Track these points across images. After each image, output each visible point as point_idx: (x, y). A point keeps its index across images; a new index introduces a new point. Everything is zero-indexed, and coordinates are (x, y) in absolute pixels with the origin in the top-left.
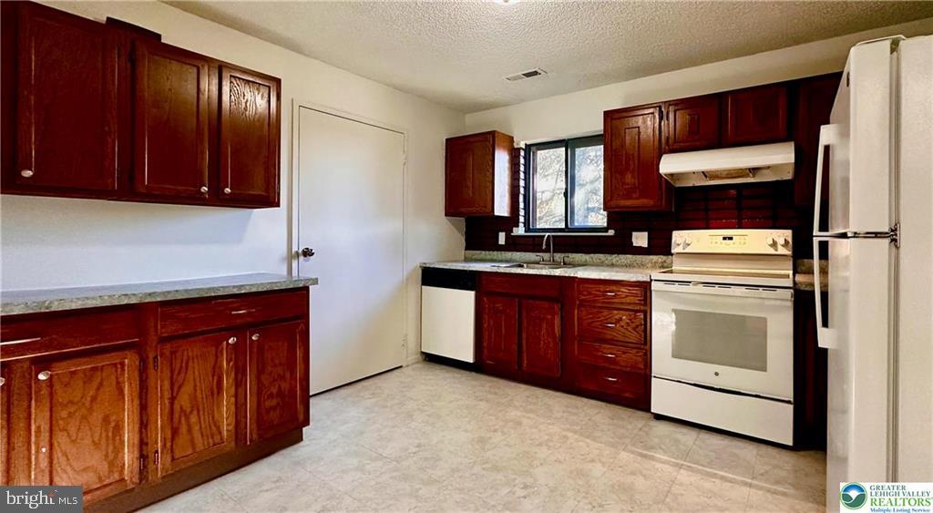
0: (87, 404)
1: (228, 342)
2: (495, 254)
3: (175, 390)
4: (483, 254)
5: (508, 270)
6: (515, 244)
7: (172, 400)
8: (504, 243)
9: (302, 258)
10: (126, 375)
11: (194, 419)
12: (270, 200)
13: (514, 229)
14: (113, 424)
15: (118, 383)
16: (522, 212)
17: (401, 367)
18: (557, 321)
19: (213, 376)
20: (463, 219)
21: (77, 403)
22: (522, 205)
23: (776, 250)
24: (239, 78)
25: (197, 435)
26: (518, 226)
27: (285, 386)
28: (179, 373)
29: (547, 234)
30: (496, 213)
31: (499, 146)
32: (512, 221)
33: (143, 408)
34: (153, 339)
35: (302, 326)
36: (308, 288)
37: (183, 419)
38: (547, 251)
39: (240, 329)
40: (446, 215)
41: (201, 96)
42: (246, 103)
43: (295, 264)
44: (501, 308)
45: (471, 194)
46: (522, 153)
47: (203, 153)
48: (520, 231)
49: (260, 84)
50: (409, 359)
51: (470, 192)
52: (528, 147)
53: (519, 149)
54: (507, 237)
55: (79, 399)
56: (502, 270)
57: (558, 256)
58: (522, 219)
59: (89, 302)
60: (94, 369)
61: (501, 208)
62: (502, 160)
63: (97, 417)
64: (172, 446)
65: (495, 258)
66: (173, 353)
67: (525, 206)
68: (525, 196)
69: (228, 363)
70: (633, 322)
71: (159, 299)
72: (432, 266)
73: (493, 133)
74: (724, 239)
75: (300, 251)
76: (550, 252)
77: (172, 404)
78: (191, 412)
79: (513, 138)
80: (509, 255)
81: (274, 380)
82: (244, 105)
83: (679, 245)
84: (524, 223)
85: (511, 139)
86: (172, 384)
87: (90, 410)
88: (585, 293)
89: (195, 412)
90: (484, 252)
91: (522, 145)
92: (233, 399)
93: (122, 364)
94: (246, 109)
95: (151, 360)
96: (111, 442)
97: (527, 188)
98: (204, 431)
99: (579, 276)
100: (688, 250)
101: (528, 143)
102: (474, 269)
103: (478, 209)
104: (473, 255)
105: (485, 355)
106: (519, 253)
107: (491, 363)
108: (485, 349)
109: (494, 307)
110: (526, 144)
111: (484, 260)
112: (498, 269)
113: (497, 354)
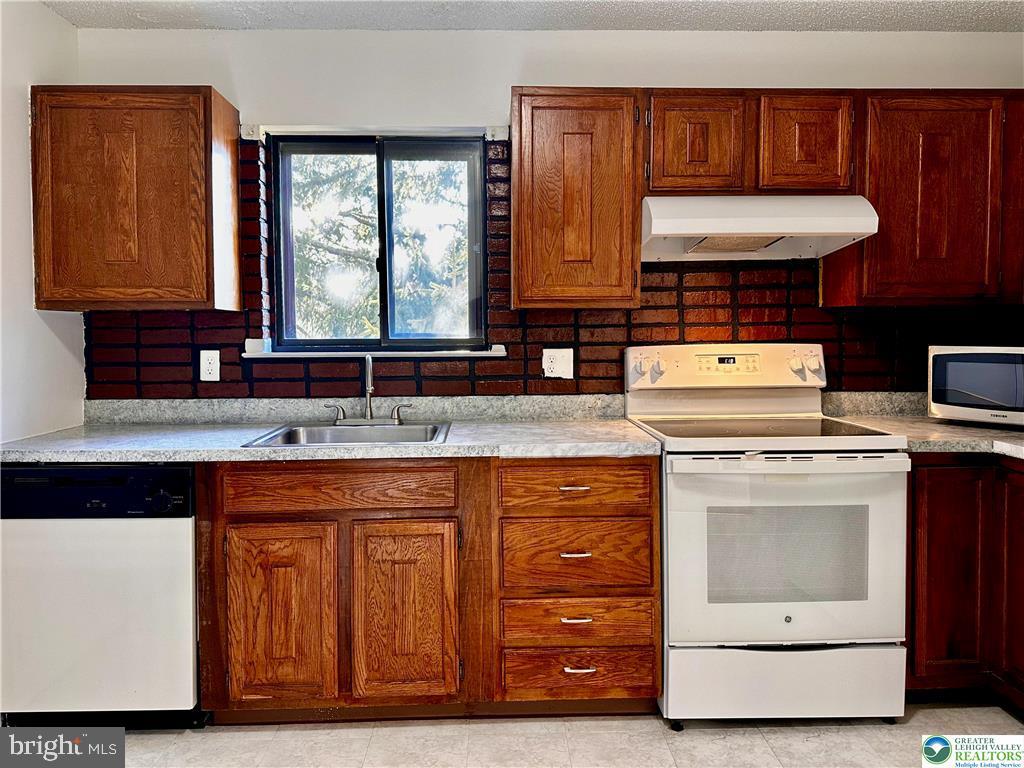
2: (191, 407)
4: (152, 408)
5: (310, 454)
8: (216, 377)
13: (249, 342)
16: (266, 302)
18: (451, 563)
20: (76, 316)
23: (805, 380)
26: (256, 335)
30: (218, 305)
44: (286, 552)
45: (135, 251)
46: (261, 154)
53: (254, 144)
54: (226, 363)
58: (266, 319)
65: (189, 415)
67: (271, 284)
68: (269, 261)
70: (628, 543)
73: (206, 94)
74: (722, 360)
79: (237, 114)
80: (234, 407)
83: (643, 374)
84: (271, 328)
85: (234, 118)
88: (520, 491)
90: (153, 402)
91: (261, 135)
99: (503, 454)
100: (661, 383)
102: (191, 458)
103: (160, 292)
104: (116, 411)
105: (238, 680)
106: (266, 401)
107: (259, 697)
108: (238, 667)
109: (261, 552)
110: (267, 134)
111: (154, 424)
112: (275, 452)
113: (275, 672)
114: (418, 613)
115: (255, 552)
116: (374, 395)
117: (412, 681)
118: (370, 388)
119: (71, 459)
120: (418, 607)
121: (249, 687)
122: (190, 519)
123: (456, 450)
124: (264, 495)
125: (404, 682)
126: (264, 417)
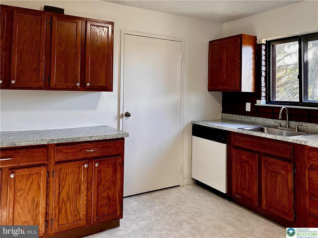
0: (27, 191)
1: (84, 166)
2: (243, 118)
3: (61, 189)
5: (251, 133)
6: (258, 112)
7: (59, 194)
8: (249, 110)
9: (125, 117)
10: (42, 179)
11: (68, 205)
12: (108, 88)
13: (257, 101)
14: (36, 202)
15: (38, 182)
16: (264, 89)
17: (179, 186)
18: (290, 177)
19: (77, 184)
20: (220, 93)
21: (24, 190)
22: (263, 84)
24: (94, 25)
25: (69, 214)
26: (260, 99)
27: (111, 193)
28: (62, 181)
29: (284, 107)
30: (243, 91)
31: (245, 44)
32: (256, 95)
33: (47, 196)
34: (52, 162)
35: (120, 160)
36: (124, 138)
37: (63, 204)
38: (284, 118)
39: (90, 160)
40: (209, 90)
41: (78, 37)
42: (97, 38)
43: (121, 120)
44: (245, 159)
46: (264, 47)
47: (78, 66)
48: (262, 102)
49: (104, 27)
50: (184, 181)
51: (225, 76)
52: (268, 43)
53: (261, 45)
54: (252, 106)
55: (24, 188)
56: (245, 132)
57: (293, 124)
58: (263, 94)
59: (29, 143)
60: (30, 175)
61: (247, 86)
62: (247, 53)
63: (30, 198)
64: (58, 218)
65: (243, 120)
66: (60, 170)
67: (266, 84)
68: (266, 77)
69: (84, 177)
71: (55, 143)
72: (198, 124)
73: (240, 36)
75: (124, 114)
76: (286, 120)
77: (59, 196)
78: (67, 202)
79: (256, 37)
80: (253, 119)
81: (106, 189)
82: (96, 38)
84: (266, 97)
85: (255, 38)
86: (59, 186)
87: (28, 194)
89: (69, 202)
90: (235, 115)
91: (264, 41)
92: (85, 198)
93: (40, 173)
94: (97, 41)
95: (51, 172)
96: (35, 211)
97: (267, 72)
98: (72, 212)
99: (309, 145)
101: (268, 39)
102: (225, 129)
103: (230, 87)
104: (227, 117)
105: (234, 190)
106: (261, 118)
107: (239, 197)
108: (234, 186)
109: (240, 157)
110: (266, 41)
111: (235, 121)
112: (243, 131)
113: (243, 192)
114: (281, 190)
115: (238, 157)
116: (281, 119)
117: (278, 211)
118: (280, 117)
119: (205, 125)
120: (281, 188)
121: (237, 193)
122: (225, 145)
123: (292, 140)
124: (240, 142)
125: (276, 210)
126: (261, 123)
